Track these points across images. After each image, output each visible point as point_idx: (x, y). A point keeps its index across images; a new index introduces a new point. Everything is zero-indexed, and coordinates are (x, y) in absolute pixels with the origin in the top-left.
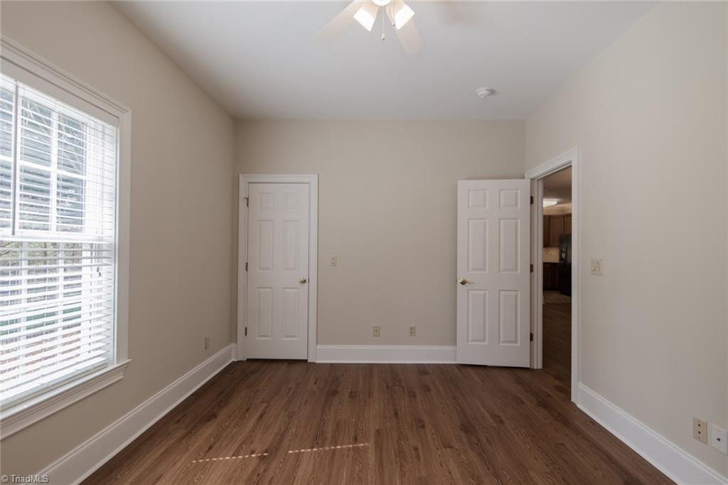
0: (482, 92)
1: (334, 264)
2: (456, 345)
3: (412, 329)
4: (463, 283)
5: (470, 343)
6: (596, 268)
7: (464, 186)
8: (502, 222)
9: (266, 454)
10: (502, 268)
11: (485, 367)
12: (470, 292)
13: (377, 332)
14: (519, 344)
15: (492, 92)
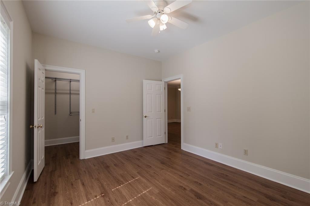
0: (156, 51)
1: (93, 112)
2: (143, 140)
3: (127, 136)
4: (145, 117)
5: (148, 138)
6: (189, 109)
7: (145, 82)
8: (157, 95)
9: (103, 195)
10: (157, 111)
11: (152, 145)
12: (148, 120)
13: (113, 140)
14: (162, 136)
15: (159, 51)
